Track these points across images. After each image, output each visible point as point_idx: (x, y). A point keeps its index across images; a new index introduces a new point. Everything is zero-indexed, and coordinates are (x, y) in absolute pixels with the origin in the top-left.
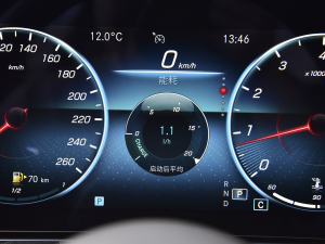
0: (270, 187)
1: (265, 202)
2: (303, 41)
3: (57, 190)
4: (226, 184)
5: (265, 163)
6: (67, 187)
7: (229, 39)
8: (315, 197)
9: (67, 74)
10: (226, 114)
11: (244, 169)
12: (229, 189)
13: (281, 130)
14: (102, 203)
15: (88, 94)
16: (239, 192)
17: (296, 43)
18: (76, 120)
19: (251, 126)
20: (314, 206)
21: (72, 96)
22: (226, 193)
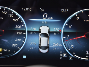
0: (74, 53)
1: (72, 57)
2: (84, 11)
3: (12, 53)
4: (61, 52)
5: (72, 46)
6: (15, 53)
7: (62, 10)
8: (87, 56)
9: (15, 20)
10: (61, 32)
11: (66, 48)
12: (62, 54)
13: (77, 37)
14: (25, 58)
15: (21, 26)
16: (65, 55)
17: (82, 12)
18: (18, 33)
19: (68, 36)
20: (86, 59)
21: (17, 26)
22: (61, 55)
